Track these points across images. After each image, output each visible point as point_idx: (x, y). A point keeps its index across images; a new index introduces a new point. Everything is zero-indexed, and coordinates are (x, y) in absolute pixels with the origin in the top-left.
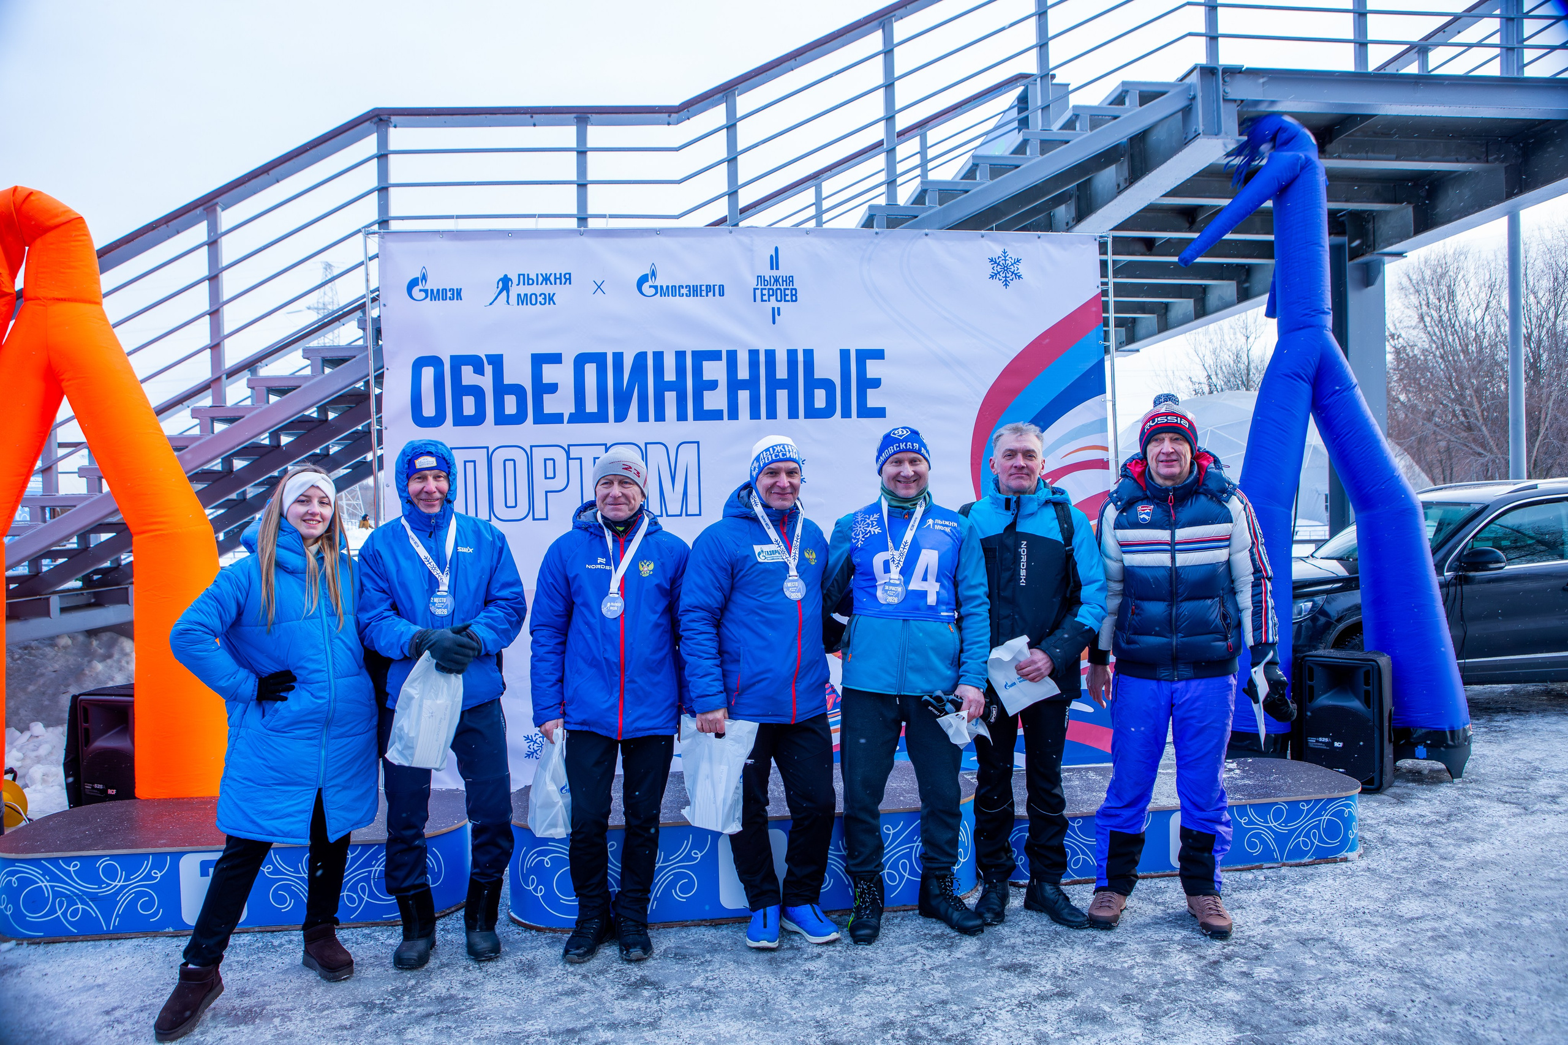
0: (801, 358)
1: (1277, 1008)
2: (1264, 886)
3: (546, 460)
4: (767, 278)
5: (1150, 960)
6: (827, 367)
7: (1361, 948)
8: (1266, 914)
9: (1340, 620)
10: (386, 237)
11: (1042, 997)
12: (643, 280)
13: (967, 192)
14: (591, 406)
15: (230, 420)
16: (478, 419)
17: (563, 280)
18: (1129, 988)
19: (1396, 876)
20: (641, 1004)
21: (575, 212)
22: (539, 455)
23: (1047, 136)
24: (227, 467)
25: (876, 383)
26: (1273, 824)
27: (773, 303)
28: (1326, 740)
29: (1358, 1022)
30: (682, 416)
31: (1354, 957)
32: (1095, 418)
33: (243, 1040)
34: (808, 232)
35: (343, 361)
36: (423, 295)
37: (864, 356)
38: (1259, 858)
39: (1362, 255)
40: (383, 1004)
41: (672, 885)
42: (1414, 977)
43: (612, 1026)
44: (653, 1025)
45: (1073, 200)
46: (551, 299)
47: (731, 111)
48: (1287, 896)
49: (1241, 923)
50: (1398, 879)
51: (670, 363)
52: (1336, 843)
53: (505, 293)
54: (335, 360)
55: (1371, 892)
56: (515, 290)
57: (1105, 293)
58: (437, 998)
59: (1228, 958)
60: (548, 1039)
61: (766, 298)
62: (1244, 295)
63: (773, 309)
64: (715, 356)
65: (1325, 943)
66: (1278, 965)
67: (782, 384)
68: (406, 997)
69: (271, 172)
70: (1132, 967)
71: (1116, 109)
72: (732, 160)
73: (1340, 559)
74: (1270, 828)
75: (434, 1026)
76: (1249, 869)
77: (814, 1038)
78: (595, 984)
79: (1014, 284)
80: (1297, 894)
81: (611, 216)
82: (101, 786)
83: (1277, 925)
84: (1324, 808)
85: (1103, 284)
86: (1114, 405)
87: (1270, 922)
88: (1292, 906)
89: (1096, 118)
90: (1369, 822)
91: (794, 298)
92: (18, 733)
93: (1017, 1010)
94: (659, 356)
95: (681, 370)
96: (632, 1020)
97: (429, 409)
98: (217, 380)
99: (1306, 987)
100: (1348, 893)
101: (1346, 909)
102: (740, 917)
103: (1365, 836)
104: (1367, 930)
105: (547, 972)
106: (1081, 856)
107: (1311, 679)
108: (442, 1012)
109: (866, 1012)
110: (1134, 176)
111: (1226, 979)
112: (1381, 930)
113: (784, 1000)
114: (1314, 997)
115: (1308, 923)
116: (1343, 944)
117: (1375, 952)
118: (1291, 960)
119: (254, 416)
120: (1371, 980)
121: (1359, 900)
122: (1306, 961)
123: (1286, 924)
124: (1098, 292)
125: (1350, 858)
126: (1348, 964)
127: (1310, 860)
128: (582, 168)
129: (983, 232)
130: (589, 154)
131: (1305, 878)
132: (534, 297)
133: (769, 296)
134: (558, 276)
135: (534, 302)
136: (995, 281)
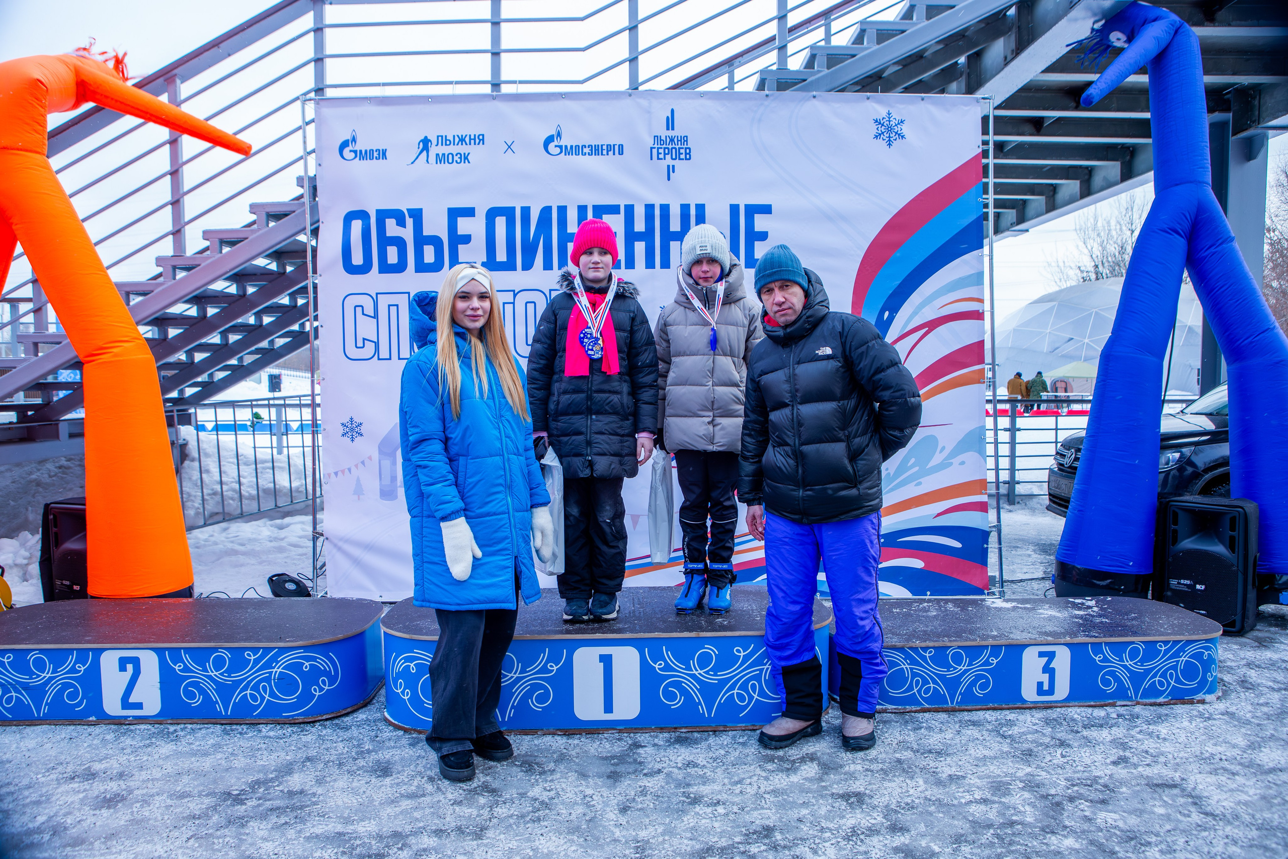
0: (693, 210)
2: (1116, 725)
4: (663, 138)
5: (989, 796)
7: (1216, 798)
9: (1207, 470)
10: (321, 103)
11: (871, 831)
12: (549, 140)
13: (854, 56)
14: (501, 256)
15: (188, 269)
16: (400, 267)
17: (477, 141)
18: (960, 826)
19: (1257, 722)
20: (475, 810)
21: (489, 78)
24: (201, 314)
25: (763, 236)
26: (1129, 663)
27: (669, 161)
28: (1188, 582)
31: (1209, 809)
32: (973, 272)
34: (703, 95)
35: (286, 215)
36: (353, 155)
37: (753, 210)
38: (1112, 696)
39: (1246, 129)
40: (238, 795)
41: (529, 695)
42: (1275, 835)
43: (439, 833)
44: (478, 834)
46: (466, 158)
49: (1089, 762)
50: (1259, 725)
52: (1194, 684)
53: (425, 152)
54: (277, 214)
55: (1229, 738)
56: (434, 150)
57: (985, 154)
59: (1071, 799)
60: (373, 842)
61: (661, 156)
62: (1128, 174)
63: (668, 166)
64: (614, 209)
65: (1176, 791)
66: (1124, 812)
67: (675, 237)
68: (261, 790)
69: (221, 45)
72: (633, 29)
73: (1209, 415)
74: (1125, 667)
75: (274, 821)
76: (1102, 706)
79: (897, 144)
80: (1150, 734)
81: (521, 82)
82: (67, 583)
83: (1126, 767)
84: (1182, 649)
85: (983, 143)
86: (991, 259)
87: (1119, 763)
88: (1144, 747)
90: (1229, 664)
91: (688, 157)
92: (30, 536)
93: (843, 843)
94: (562, 210)
96: (459, 827)
97: (357, 259)
98: (177, 233)
99: (1153, 839)
100: (1204, 737)
101: (1202, 753)
102: (593, 729)
103: (1225, 679)
104: (1223, 779)
105: (399, 773)
106: (932, 685)
107: (1176, 523)
108: (287, 807)
109: (689, 835)
110: (1021, 47)
111: (1067, 823)
112: (1240, 779)
113: (612, 816)
114: (1161, 851)
115: (1160, 766)
116: (1197, 792)
117: (1232, 805)
118: (1140, 806)
119: (208, 265)
120: (1227, 837)
121: (1215, 745)
122: (1156, 810)
123: (1135, 766)
124: (980, 150)
125: (1207, 700)
126: (1202, 816)
127: (1166, 700)
128: (496, 38)
129: (868, 94)
130: (503, 25)
131: (1160, 719)
132: (450, 156)
133: (665, 154)
134: (472, 137)
135: (450, 161)
136: (880, 141)
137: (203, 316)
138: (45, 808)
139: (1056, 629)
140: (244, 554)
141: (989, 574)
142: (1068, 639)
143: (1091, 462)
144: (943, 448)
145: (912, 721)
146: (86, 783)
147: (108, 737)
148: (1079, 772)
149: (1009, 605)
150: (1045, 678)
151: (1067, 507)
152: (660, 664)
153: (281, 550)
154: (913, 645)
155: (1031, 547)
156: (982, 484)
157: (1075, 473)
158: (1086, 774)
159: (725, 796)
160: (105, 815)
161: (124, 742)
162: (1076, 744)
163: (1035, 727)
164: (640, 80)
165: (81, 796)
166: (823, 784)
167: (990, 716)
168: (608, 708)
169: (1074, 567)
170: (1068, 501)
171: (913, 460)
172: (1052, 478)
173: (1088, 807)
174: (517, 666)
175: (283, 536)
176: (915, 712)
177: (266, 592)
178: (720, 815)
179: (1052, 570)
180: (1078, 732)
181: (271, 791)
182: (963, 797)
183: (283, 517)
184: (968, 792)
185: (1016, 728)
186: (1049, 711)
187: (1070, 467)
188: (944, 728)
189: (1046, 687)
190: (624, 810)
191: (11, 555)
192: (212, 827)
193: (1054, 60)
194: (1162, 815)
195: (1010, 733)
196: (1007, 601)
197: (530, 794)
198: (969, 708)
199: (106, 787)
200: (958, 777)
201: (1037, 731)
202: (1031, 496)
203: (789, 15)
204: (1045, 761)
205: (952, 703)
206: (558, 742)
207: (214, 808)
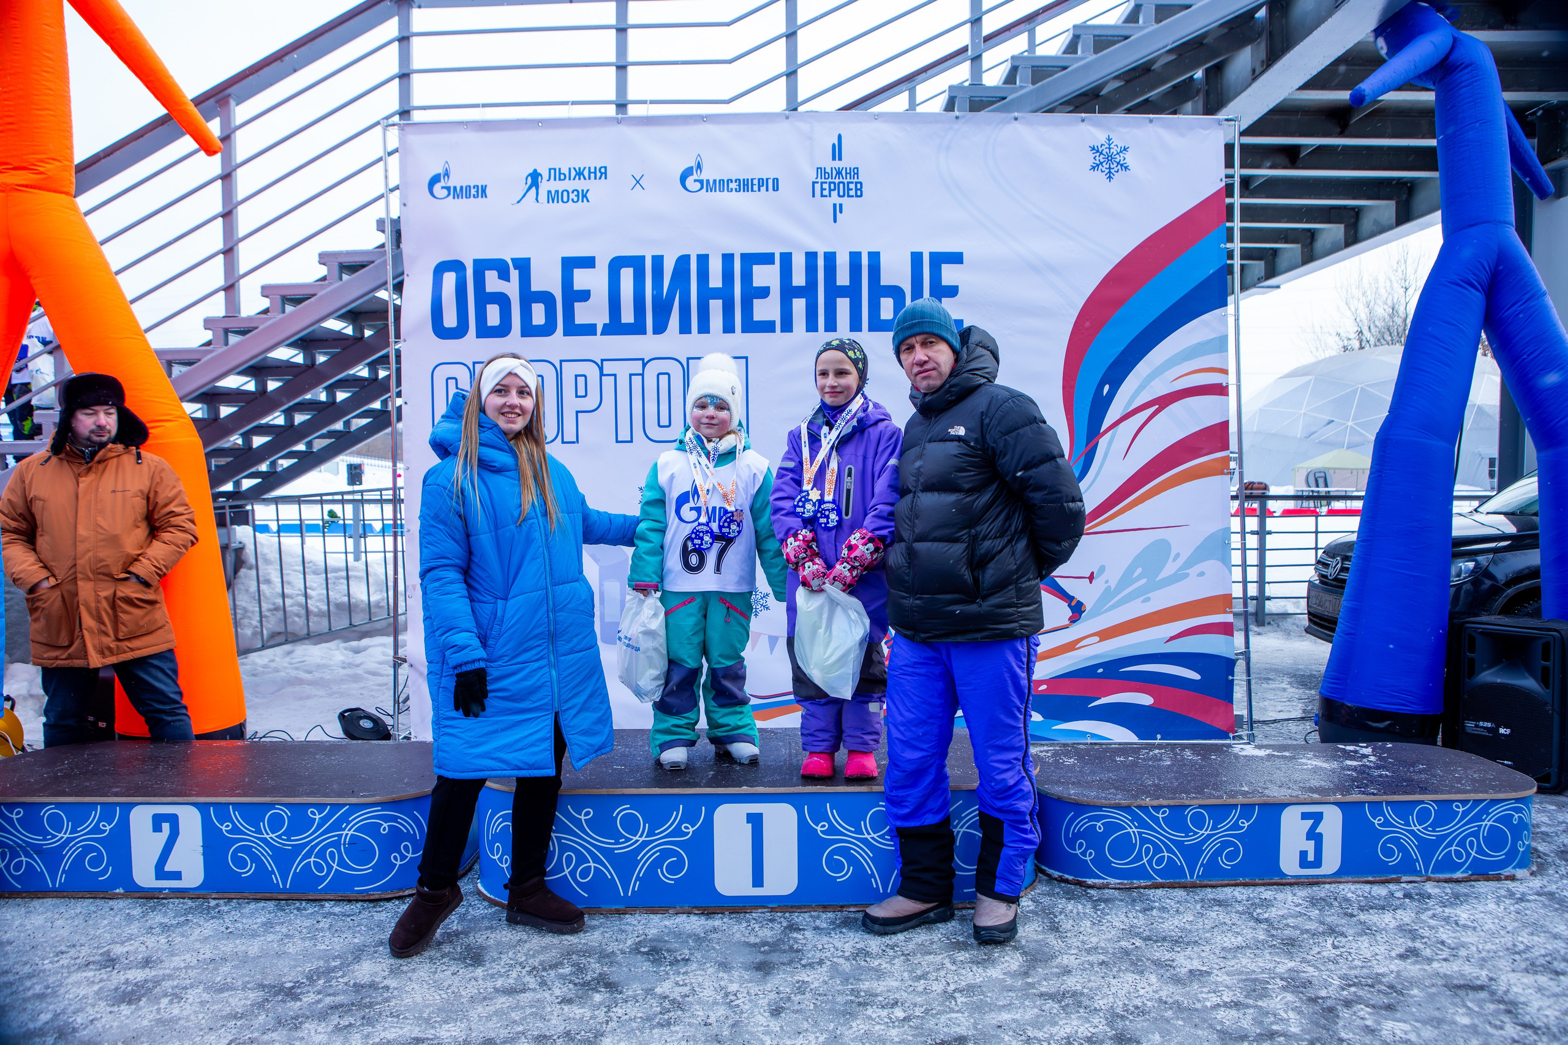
0: (865, 261)
2: (1402, 907)
3: (576, 376)
4: (828, 170)
5: (1241, 999)
6: (896, 273)
7: (1536, 1004)
9: (1510, 584)
10: (407, 129)
12: (687, 173)
13: (1065, 68)
14: (628, 316)
15: (243, 332)
16: (503, 330)
17: (598, 175)
20: (588, 1010)
21: (613, 97)
22: (569, 371)
25: (952, 291)
26: (1417, 828)
27: (835, 198)
28: (1489, 725)
30: (729, 328)
31: (1527, 1019)
32: (1213, 336)
34: (877, 117)
35: (362, 266)
36: (445, 192)
37: (939, 259)
38: (1396, 869)
39: (1555, 159)
40: (293, 988)
41: (657, 863)
46: (584, 196)
48: (1432, 922)
49: (1368, 955)
51: (715, 268)
52: (1500, 856)
53: (534, 189)
54: (353, 266)
55: (1549, 925)
56: (545, 186)
57: (1229, 190)
59: (1348, 1004)
61: (826, 193)
62: (1405, 215)
63: (835, 205)
64: (767, 259)
65: (1483, 995)
66: (1417, 1021)
67: (843, 292)
69: (287, 58)
72: (791, 36)
73: (1509, 515)
74: (1412, 832)
75: (335, 1022)
76: (1383, 882)
79: (1119, 176)
80: (1447, 919)
81: (653, 102)
83: (1416, 962)
84: (1485, 811)
85: (1227, 176)
86: (1237, 320)
87: (1408, 957)
88: (1438, 936)
90: (1543, 829)
91: (859, 193)
94: (703, 259)
95: (728, 276)
97: (450, 320)
98: (230, 288)
100: (1516, 924)
101: (1514, 945)
102: (738, 907)
103: (1540, 848)
104: (1543, 980)
106: (1166, 854)
107: (1472, 650)
108: (353, 1004)
110: (1272, 57)
111: (1343, 1035)
113: (762, 1020)
115: (1460, 962)
116: (1511, 996)
117: (1557, 1014)
118: (1437, 1014)
119: (268, 328)
121: (1532, 934)
122: (1458, 1019)
123: (1429, 960)
124: (1223, 184)
125: (1518, 876)
126: (1519, 1028)
127: (1465, 875)
128: (622, 47)
129: (1083, 115)
130: (630, 31)
131: (1457, 899)
132: (565, 194)
133: (830, 190)
134: (592, 170)
135: (565, 199)
136: (1097, 173)
137: (262, 390)
138: (51, 1004)
139: (1323, 783)
140: (311, 683)
141: (1235, 713)
142: (1339, 797)
143: (1364, 572)
144: (1178, 555)
145: (1142, 899)
146: (103, 971)
147: (135, 912)
148: (1356, 968)
149: (1262, 753)
150: (1310, 846)
151: (1333, 630)
152: (823, 826)
153: (356, 678)
154: (1142, 803)
155: (1286, 679)
156: (1225, 601)
157: (1343, 588)
158: (1365, 971)
159: (905, 995)
160: (124, 1013)
161: (154, 918)
162: (1351, 931)
163: (1297, 909)
164: (800, 99)
165: (96, 988)
166: (1030, 980)
167: (1239, 893)
168: (758, 881)
169: (1343, 704)
170: (1334, 622)
171: (1139, 570)
172: (1313, 593)
173: (1370, 1014)
174: (644, 827)
175: (359, 662)
176: (1145, 888)
177: (336, 730)
178: (898, 1020)
179: (1315, 708)
180: (1352, 916)
181: (334, 983)
182: (1207, 999)
183: (360, 638)
184: (1214, 992)
185: (1274, 909)
186: (1315, 888)
187: (1335, 579)
188: (1181, 909)
189: (1311, 857)
190: (776, 1012)
191: (25, 684)
192: (257, 1030)
193: (1315, 73)
194: (1466, 1026)
195: (1266, 915)
196: (1259, 747)
197: (658, 990)
198: (1213, 883)
199: (127, 976)
200: (1202, 973)
201: (1300, 914)
202: (1285, 615)
203: (985, 18)
204: (1313, 952)
205: (1192, 877)
206: (694, 924)
207: (260, 1005)
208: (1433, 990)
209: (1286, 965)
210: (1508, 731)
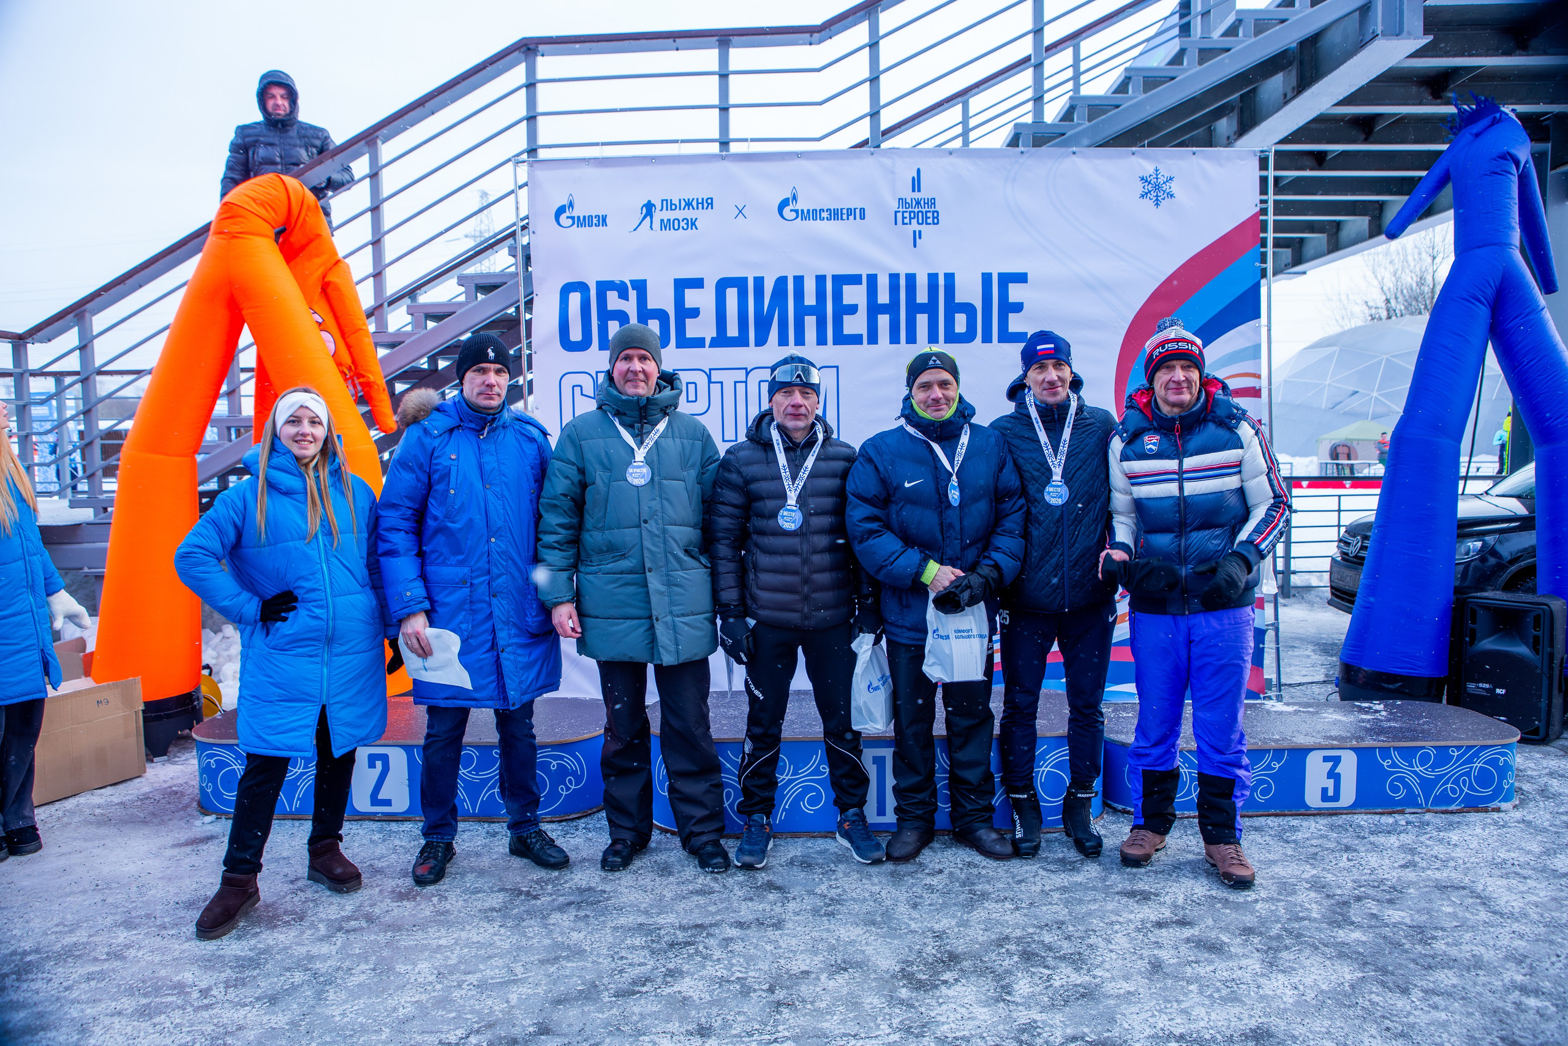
0: (941, 281)
1: (1406, 951)
2: (1405, 831)
4: (909, 201)
5: (1275, 896)
6: (969, 291)
7: (1505, 899)
8: (1403, 858)
9: (1513, 561)
10: (535, 165)
11: (1160, 925)
12: (784, 204)
13: (1117, 107)
14: (733, 331)
15: (392, 346)
17: (705, 205)
18: (1249, 920)
19: (1554, 829)
20: (768, 905)
21: (717, 137)
23: (1206, 45)
25: (1018, 307)
26: (1419, 769)
27: (915, 226)
28: (1487, 686)
29: (1494, 971)
30: (821, 341)
31: (1497, 908)
32: (1248, 345)
33: (406, 914)
34: (951, 153)
35: (495, 287)
36: (570, 222)
37: (1006, 279)
38: (1401, 803)
39: (1566, 163)
40: (528, 891)
41: (800, 797)
43: (740, 925)
44: (778, 925)
45: (1236, 112)
46: (693, 224)
47: (874, 29)
48: (1429, 843)
49: (1376, 866)
50: (1556, 833)
51: (810, 287)
52: (1488, 792)
53: (648, 218)
54: (488, 286)
55: (1523, 844)
56: (658, 216)
57: (1264, 212)
58: (578, 889)
59: (1359, 899)
61: (906, 221)
63: (915, 232)
64: (855, 280)
65: (1464, 892)
66: (1411, 909)
67: (922, 309)
68: (550, 887)
69: (427, 105)
70: (1256, 901)
71: (1284, 12)
72: (874, 80)
73: (1518, 497)
74: (1415, 773)
75: (574, 913)
76: (1390, 813)
77: (930, 948)
78: (724, 886)
80: (1441, 841)
81: (753, 140)
83: (1414, 870)
84: (1476, 755)
85: (1262, 202)
86: (1269, 330)
87: (1407, 867)
88: (1434, 852)
89: (1261, 23)
90: (1529, 773)
91: (936, 221)
93: (1133, 935)
94: (799, 280)
95: (821, 294)
96: (758, 920)
97: (576, 335)
99: (1441, 933)
100: (1497, 844)
101: (1493, 859)
103: (1523, 787)
104: (1514, 882)
105: (679, 872)
107: (1474, 622)
108: (582, 902)
109: (983, 927)
110: (1304, 83)
111: (1354, 919)
112: (1531, 883)
113: (903, 910)
114: (1447, 944)
115: (1449, 870)
116: (1486, 894)
117: (1520, 905)
118: (1427, 905)
119: (413, 342)
120: (1514, 932)
121: (1508, 851)
122: (1443, 908)
123: (1424, 870)
124: (1258, 209)
125: (1503, 808)
126: (1490, 914)
127: (1458, 808)
128: (724, 91)
129: (1134, 149)
130: (731, 77)
131: (1451, 826)
132: (676, 222)
133: (911, 218)
134: (700, 201)
135: (676, 227)
136: (1146, 201)
139: (1341, 733)
141: (1266, 677)
142: (1354, 744)
143: (1379, 554)
148: (1365, 874)
149: (1290, 709)
150: (1330, 784)
151: (1353, 602)
155: (1310, 647)
157: (1362, 564)
158: (1373, 877)
162: (1363, 849)
163: (1319, 833)
166: (1107, 883)
167: (1272, 822)
168: (882, 812)
169: (1361, 669)
170: (1353, 595)
172: (1335, 569)
173: (1375, 906)
174: (789, 768)
179: (1336, 673)
180: (1364, 838)
185: (1300, 833)
186: (1334, 818)
187: (1356, 557)
189: (1331, 793)
190: (914, 905)
192: (516, 919)
194: (1449, 913)
195: (1294, 838)
196: (1288, 704)
197: (818, 891)
198: (1250, 813)
201: (1322, 837)
202: (1309, 588)
204: (1331, 864)
208: (1426, 889)
209: (1310, 872)
210: (1503, 691)
